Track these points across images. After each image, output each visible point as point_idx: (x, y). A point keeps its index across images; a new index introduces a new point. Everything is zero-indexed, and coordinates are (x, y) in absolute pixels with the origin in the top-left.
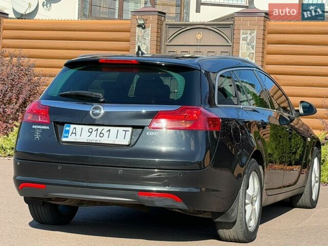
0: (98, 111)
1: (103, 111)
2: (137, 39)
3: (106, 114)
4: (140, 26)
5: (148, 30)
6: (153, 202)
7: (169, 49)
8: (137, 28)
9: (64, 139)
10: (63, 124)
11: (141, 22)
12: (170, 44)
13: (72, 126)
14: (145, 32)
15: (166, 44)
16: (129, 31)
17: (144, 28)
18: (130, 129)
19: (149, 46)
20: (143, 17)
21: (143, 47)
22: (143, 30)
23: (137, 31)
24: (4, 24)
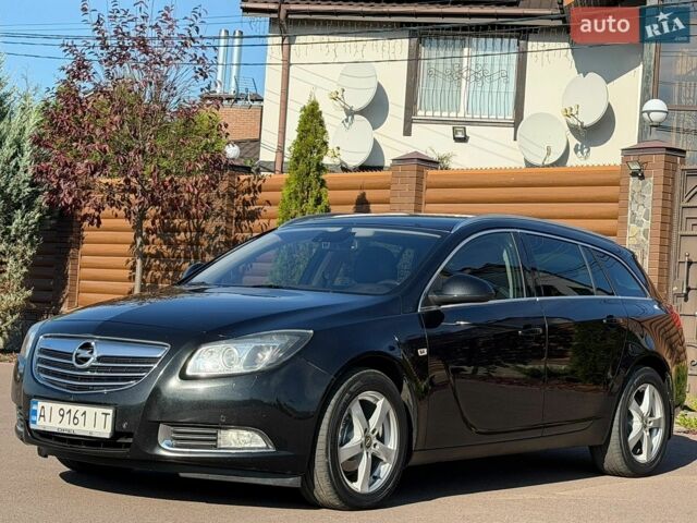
2: (630, 199)
4: (634, 174)
5: (650, 182)
7: (687, 213)
8: (631, 178)
11: (636, 167)
12: (689, 204)
14: (643, 185)
15: (683, 204)
16: (619, 185)
17: (642, 177)
19: (650, 208)
20: (642, 159)
21: (641, 212)
22: (641, 182)
23: (631, 183)
24: (429, 179)
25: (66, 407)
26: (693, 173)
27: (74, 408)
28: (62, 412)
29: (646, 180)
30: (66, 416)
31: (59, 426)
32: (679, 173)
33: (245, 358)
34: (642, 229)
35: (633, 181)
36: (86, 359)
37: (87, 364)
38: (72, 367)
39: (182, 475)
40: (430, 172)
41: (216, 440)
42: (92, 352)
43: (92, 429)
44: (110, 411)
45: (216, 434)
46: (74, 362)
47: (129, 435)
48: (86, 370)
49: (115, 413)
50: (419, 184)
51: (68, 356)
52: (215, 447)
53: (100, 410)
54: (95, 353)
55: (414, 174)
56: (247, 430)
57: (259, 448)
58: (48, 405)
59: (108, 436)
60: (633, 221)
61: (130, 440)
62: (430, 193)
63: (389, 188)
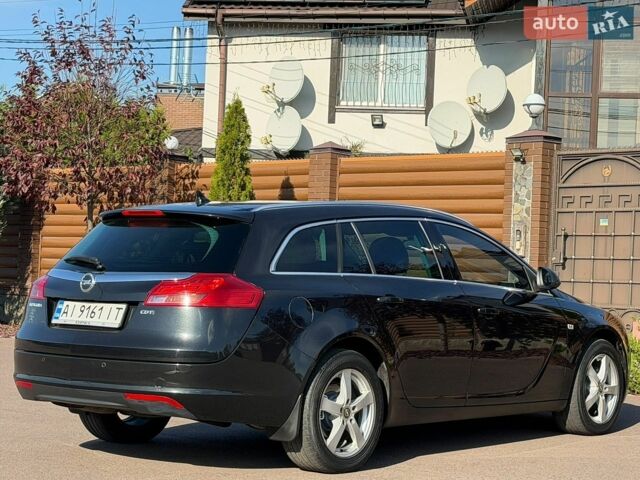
0: (87, 282)
1: (94, 282)
2: (514, 181)
3: (97, 284)
4: (517, 159)
5: (530, 166)
6: (145, 408)
7: (563, 193)
8: (514, 163)
9: (54, 321)
10: (57, 300)
11: (518, 153)
12: (565, 185)
13: (66, 303)
14: (525, 169)
15: (559, 185)
16: (504, 169)
17: (524, 162)
18: (124, 306)
19: (531, 189)
20: (523, 147)
21: (523, 192)
22: (523, 166)
23: (514, 167)
24: (342, 165)
26: (568, 158)
29: (527, 164)
32: (555, 158)
34: (524, 207)
35: (516, 165)
40: (343, 159)
50: (333, 170)
55: (329, 161)
60: (517, 201)
62: (343, 178)
63: (308, 174)
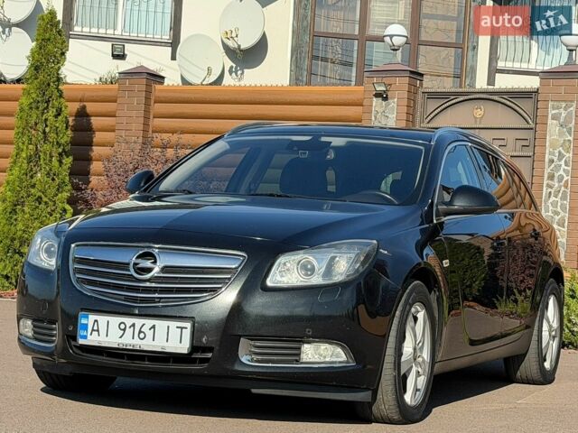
2: (373, 118)
4: (378, 95)
5: (393, 103)
8: (374, 99)
11: (381, 88)
12: (430, 125)
14: (387, 106)
15: (423, 125)
16: (362, 105)
17: (386, 99)
20: (387, 81)
22: (384, 103)
23: (374, 104)
24: (157, 94)
25: (129, 321)
26: (433, 96)
27: (139, 322)
28: (122, 326)
29: (390, 101)
30: (130, 331)
31: (120, 341)
32: (420, 96)
33: (324, 269)
35: (376, 102)
36: (149, 270)
37: (148, 276)
38: (131, 278)
39: (254, 391)
40: (158, 87)
41: (299, 355)
42: (155, 262)
43: (165, 344)
44: (188, 325)
45: (300, 348)
46: (132, 272)
47: (210, 349)
48: (149, 280)
49: (193, 326)
50: (147, 98)
51: (125, 266)
52: (297, 361)
53: (173, 324)
54: (158, 264)
55: (144, 88)
56: (330, 343)
57: (340, 362)
58: (103, 319)
59: (186, 352)
61: (210, 355)
62: (158, 108)
63: (115, 101)
